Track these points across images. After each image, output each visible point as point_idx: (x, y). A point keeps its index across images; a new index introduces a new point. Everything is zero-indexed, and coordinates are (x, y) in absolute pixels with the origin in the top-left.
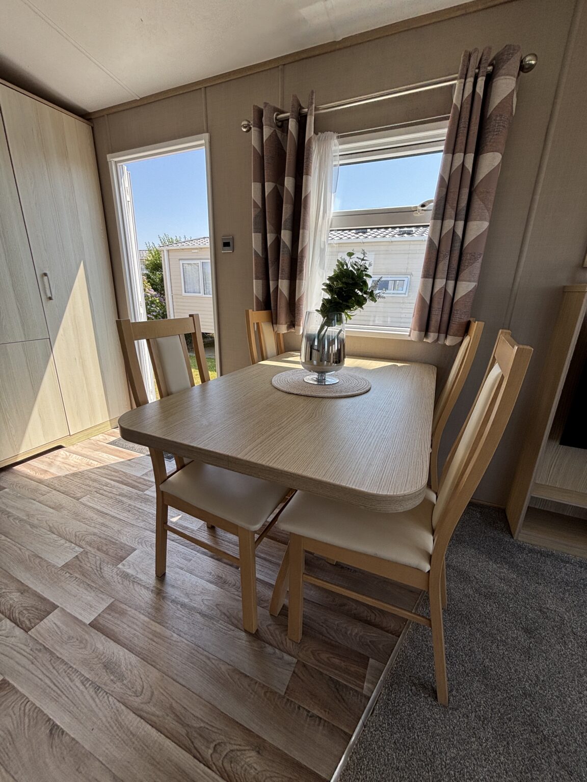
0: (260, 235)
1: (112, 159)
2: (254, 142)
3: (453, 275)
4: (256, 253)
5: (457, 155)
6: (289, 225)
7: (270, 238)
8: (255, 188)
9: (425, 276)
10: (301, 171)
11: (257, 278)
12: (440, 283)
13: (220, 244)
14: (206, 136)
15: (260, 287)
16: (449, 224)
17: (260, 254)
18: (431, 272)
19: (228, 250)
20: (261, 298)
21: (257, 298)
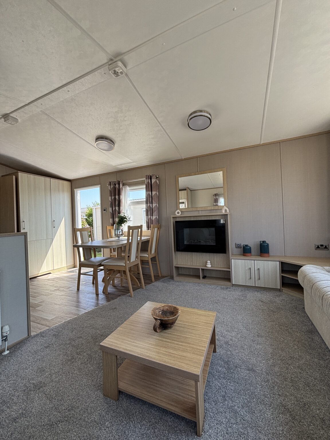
0: (111, 208)
1: (75, 190)
2: (109, 188)
3: (151, 215)
4: (111, 213)
5: (148, 192)
6: (118, 205)
7: (114, 209)
8: (110, 198)
9: (146, 215)
10: (119, 194)
11: (111, 218)
12: (149, 217)
13: (103, 210)
14: (100, 185)
15: (112, 220)
16: (149, 205)
17: (112, 212)
18: (147, 215)
19: (105, 212)
20: (112, 223)
21: (111, 223)
